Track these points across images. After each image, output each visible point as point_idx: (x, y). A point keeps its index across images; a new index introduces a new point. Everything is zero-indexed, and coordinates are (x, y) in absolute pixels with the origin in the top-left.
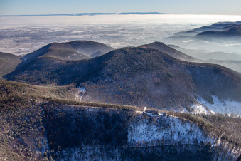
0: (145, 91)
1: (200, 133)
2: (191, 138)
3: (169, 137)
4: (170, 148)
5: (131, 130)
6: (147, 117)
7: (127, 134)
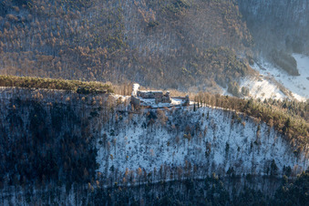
0: (119, 45)
1: (281, 148)
2: (258, 159)
3: (200, 159)
4: (207, 187)
5: (103, 143)
6: (144, 110)
7: (94, 152)
